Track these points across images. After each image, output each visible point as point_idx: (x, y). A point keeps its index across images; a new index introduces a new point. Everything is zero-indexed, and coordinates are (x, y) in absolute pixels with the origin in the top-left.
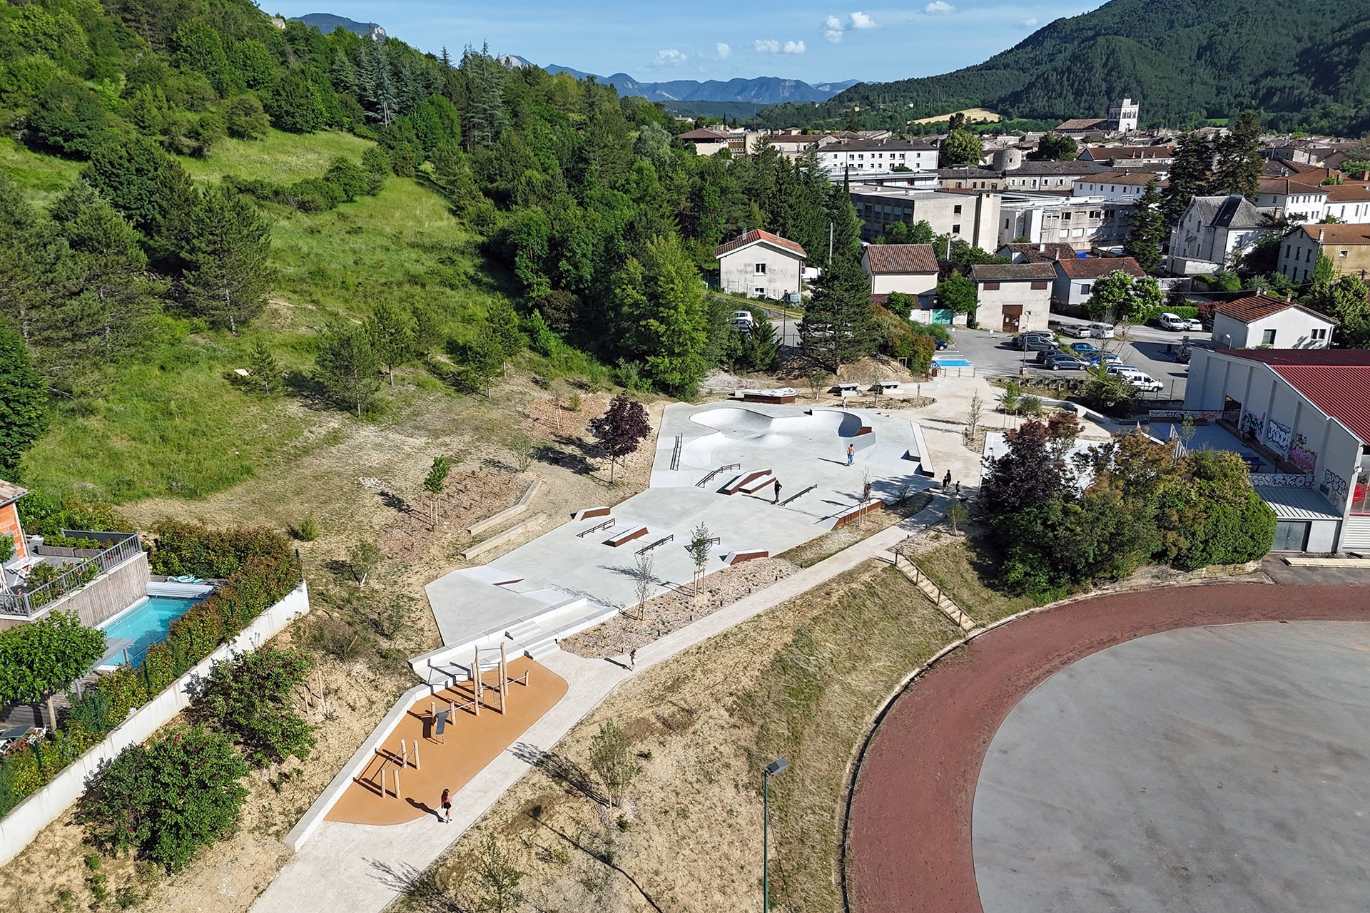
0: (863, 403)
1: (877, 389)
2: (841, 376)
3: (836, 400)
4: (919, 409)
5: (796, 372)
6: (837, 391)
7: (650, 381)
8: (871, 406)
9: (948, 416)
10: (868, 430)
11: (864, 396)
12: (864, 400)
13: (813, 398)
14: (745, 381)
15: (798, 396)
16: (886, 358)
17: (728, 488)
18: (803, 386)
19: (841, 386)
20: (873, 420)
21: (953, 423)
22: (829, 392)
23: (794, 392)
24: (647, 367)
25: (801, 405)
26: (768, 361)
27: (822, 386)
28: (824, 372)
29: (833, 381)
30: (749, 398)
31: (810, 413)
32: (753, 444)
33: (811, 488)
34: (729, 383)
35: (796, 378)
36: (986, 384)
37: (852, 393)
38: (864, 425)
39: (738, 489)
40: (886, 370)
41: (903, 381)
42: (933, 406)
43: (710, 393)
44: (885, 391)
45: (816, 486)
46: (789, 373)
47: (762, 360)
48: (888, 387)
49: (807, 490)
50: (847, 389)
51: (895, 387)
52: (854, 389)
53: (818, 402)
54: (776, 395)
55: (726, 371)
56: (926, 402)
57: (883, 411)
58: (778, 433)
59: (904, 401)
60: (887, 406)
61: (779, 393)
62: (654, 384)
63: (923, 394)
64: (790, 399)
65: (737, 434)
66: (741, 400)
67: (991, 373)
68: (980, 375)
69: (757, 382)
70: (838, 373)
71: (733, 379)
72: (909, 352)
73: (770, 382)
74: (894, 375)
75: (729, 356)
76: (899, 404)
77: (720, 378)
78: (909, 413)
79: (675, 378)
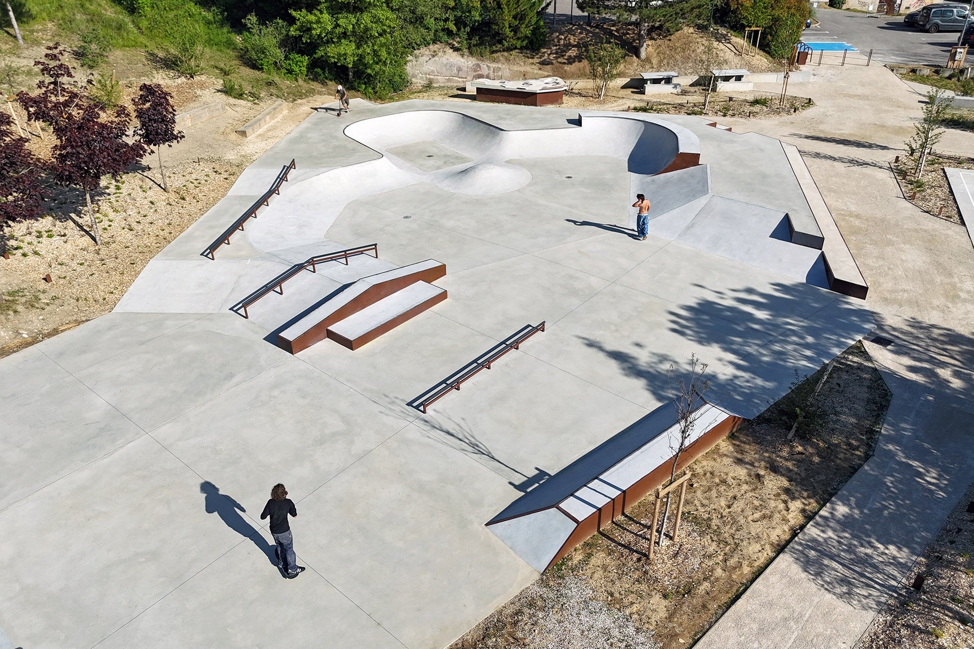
0: (681, 105)
1: (706, 83)
2: (648, 60)
3: (634, 100)
4: (785, 117)
5: (573, 52)
6: (638, 85)
7: (305, 60)
8: (696, 111)
9: (846, 132)
10: (692, 160)
11: (684, 93)
12: (683, 100)
13: (596, 96)
14: (486, 67)
15: (569, 92)
16: (723, 31)
17: (290, 334)
18: (581, 75)
19: (647, 76)
20: (702, 137)
21: (859, 145)
22: (625, 87)
23: (563, 84)
24: (293, 31)
25: (570, 107)
26: (525, 31)
27: (612, 77)
28: (618, 52)
29: (632, 68)
30: (484, 94)
31: (578, 122)
32: (447, 187)
33: (529, 331)
34: (459, 69)
35: (571, 61)
36: (893, 78)
37: (664, 89)
38: (682, 149)
39: (323, 331)
40: (723, 50)
41: (753, 69)
42: (809, 112)
43: (429, 86)
44: (722, 86)
45: (541, 327)
46: (560, 53)
47: (515, 30)
48: (727, 79)
49: (511, 344)
50: (656, 81)
51: (739, 78)
52: (668, 80)
53: (604, 102)
54: (528, 89)
55: (456, 49)
56: (796, 105)
57: (719, 119)
58: (510, 163)
59: (756, 102)
60: (725, 112)
61: (536, 86)
62: (312, 66)
63: (791, 92)
64: (553, 97)
65: (431, 162)
66: (472, 98)
67: (893, 60)
68: (877, 63)
69: (505, 68)
70: (643, 55)
71: (466, 62)
72: (765, 21)
73: (528, 69)
74: (737, 60)
75: (459, 22)
76: (748, 108)
77: (444, 60)
78: (767, 123)
79: (346, 51)
